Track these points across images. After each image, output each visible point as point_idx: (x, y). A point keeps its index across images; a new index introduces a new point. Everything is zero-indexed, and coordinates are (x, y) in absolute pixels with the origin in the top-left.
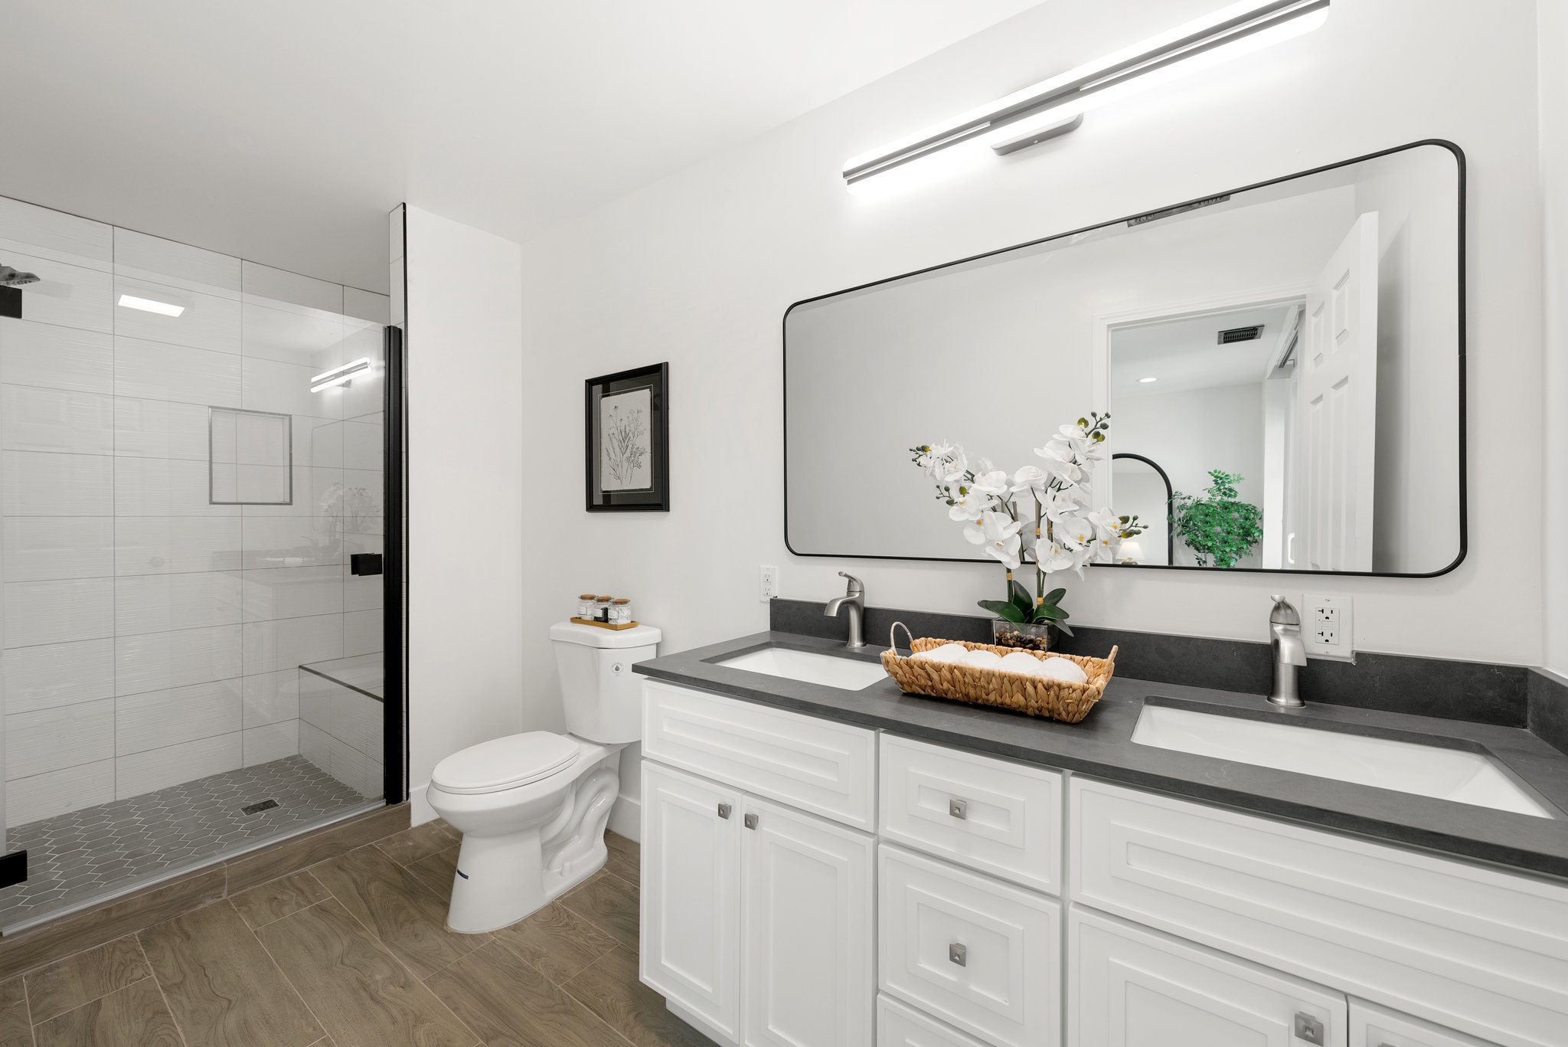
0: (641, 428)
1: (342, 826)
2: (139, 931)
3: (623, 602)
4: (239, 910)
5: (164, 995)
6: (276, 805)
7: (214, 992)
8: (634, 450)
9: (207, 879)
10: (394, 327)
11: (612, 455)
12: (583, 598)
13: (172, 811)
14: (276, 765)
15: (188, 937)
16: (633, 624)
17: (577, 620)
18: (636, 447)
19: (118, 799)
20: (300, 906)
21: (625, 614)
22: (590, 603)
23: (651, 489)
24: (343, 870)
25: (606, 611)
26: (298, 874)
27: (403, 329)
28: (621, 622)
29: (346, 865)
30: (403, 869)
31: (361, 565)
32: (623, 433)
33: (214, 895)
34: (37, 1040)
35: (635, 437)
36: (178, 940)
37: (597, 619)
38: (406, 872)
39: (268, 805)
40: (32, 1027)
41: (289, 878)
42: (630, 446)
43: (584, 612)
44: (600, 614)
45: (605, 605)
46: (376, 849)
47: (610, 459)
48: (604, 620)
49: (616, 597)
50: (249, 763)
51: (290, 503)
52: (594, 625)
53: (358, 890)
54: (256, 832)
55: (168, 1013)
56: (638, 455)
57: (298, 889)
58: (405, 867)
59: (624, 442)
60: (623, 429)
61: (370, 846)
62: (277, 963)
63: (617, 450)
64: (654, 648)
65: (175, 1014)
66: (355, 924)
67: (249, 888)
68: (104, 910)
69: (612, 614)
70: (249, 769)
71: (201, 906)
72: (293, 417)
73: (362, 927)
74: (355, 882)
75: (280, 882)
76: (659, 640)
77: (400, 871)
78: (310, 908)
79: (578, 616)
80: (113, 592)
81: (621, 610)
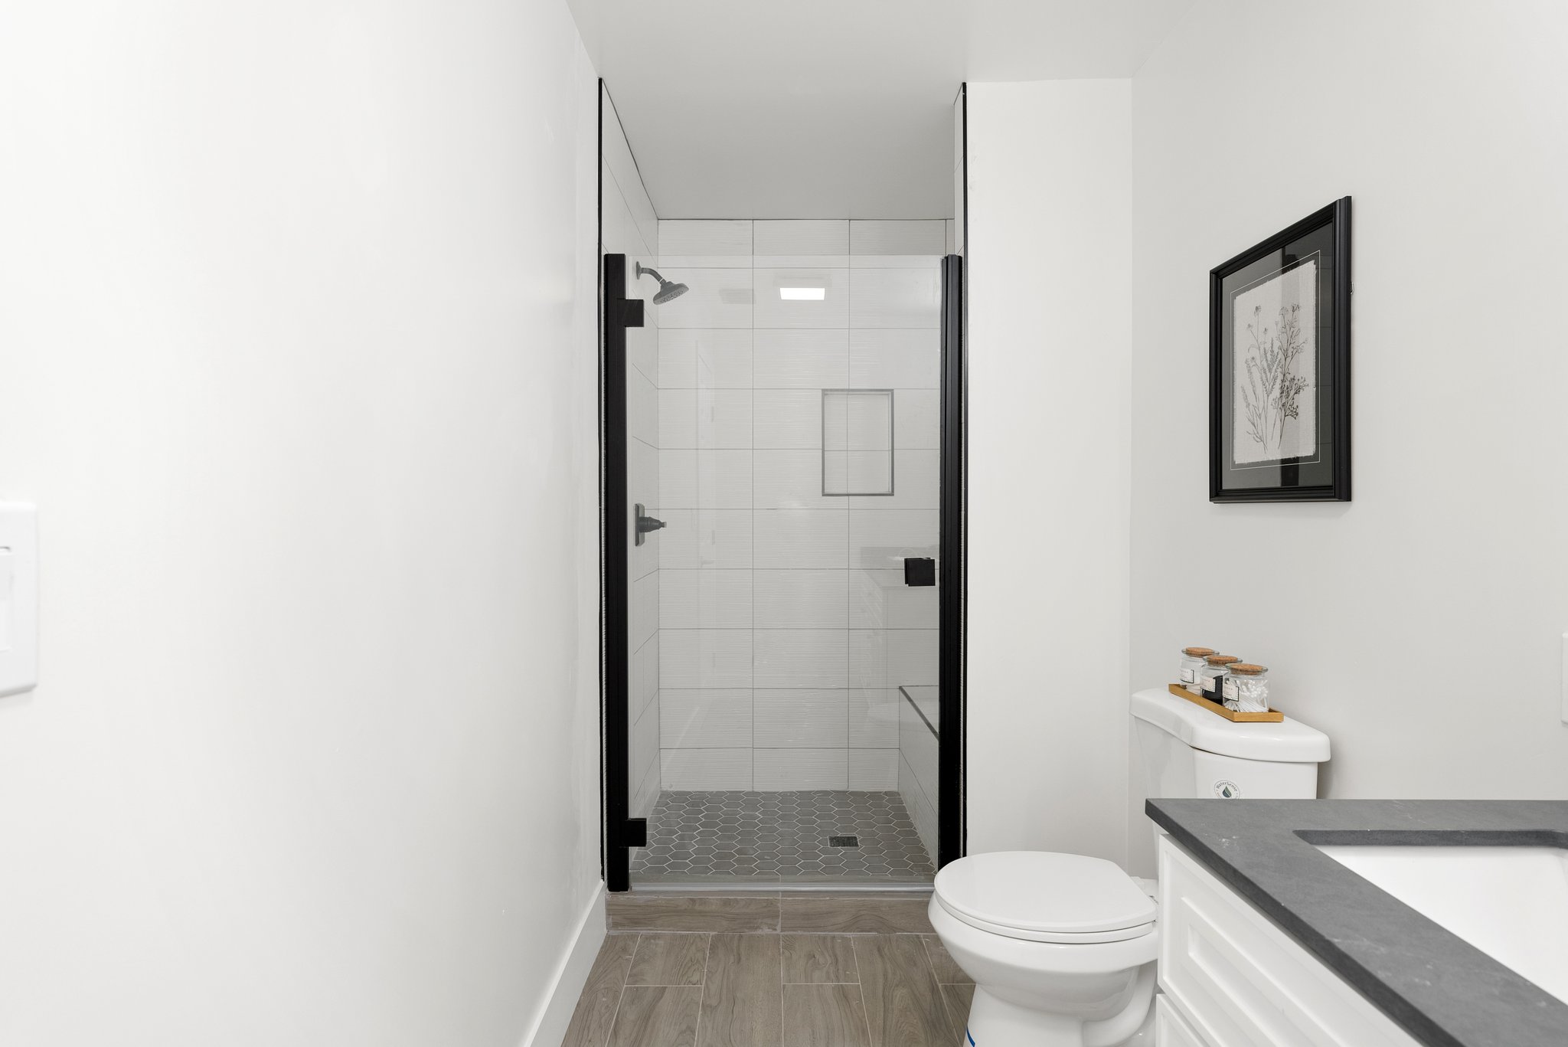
0: (1300, 339)
1: (891, 899)
2: (714, 933)
3: (1254, 672)
4: (783, 953)
5: (700, 1013)
6: (857, 845)
7: (730, 1035)
8: (1287, 383)
9: (765, 904)
10: (952, 256)
11: (1251, 399)
12: (1190, 653)
13: (782, 817)
14: (875, 796)
15: (739, 960)
16: (1273, 714)
17: (1179, 689)
18: (1289, 377)
19: (756, 790)
20: (828, 978)
21: (1255, 694)
22: (1200, 662)
23: (1315, 457)
24: (881, 955)
25: (1219, 681)
26: (843, 938)
27: (963, 256)
28: (1246, 707)
29: (886, 950)
30: (937, 986)
31: (916, 572)
32: (1269, 355)
33: (771, 924)
34: (622, 1000)
35: (1288, 359)
36: (732, 960)
37: (1207, 695)
38: (938, 990)
39: (850, 842)
40: (625, 986)
41: (834, 937)
42: (1280, 377)
43: (1189, 677)
44: (1211, 687)
45: (1222, 671)
46: (922, 944)
47: (1248, 405)
48: (1215, 697)
49: (1248, 660)
50: (855, 787)
51: (892, 494)
52: (1199, 703)
53: (884, 992)
54: (831, 870)
55: (695, 1032)
56: (1292, 392)
57: (835, 956)
58: (940, 985)
59: (1270, 371)
60: (1268, 346)
61: (918, 937)
62: (784, 1035)
63: (1260, 389)
64: (1313, 772)
65: (698, 1039)
66: (864, 1032)
67: (800, 933)
68: (690, 899)
69: (1229, 690)
70: (852, 793)
71: (759, 932)
72: (895, 391)
73: (868, 1041)
74: (885, 976)
75: (825, 938)
76: (1325, 757)
77: (934, 989)
78: (836, 986)
79: (1181, 683)
80: (751, 584)
81: (1246, 685)
